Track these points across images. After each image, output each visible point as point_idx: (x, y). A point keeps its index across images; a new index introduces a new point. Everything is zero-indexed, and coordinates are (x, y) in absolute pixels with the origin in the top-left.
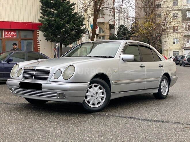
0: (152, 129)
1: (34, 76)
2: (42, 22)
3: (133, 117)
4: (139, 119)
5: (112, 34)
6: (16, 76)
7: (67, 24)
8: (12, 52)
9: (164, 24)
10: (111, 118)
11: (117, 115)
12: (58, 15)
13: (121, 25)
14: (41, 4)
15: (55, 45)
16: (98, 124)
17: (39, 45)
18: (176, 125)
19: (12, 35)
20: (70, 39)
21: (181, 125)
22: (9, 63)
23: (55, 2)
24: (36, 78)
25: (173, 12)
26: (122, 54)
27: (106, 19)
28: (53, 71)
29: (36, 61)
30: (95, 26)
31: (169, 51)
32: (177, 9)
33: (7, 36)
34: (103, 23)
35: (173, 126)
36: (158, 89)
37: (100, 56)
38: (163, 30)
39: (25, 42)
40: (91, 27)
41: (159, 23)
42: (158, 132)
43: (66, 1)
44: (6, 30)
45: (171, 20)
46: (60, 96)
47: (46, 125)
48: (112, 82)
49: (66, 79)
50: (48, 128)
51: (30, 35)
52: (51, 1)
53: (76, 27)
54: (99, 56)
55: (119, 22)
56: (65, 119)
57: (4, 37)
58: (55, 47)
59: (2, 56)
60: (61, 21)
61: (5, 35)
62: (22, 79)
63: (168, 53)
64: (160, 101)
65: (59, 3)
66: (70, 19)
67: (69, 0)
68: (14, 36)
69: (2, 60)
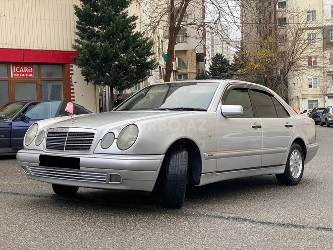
0: (276, 239)
1: (65, 144)
2: (79, 50)
3: (242, 217)
4: (252, 222)
5: (201, 70)
6: (33, 145)
7: (123, 53)
8: (26, 103)
9: (293, 53)
10: (202, 220)
11: (213, 213)
12: (106, 38)
13: (217, 55)
14: (77, 19)
15: (101, 89)
16: (178, 230)
17: (73, 89)
18: (319, 233)
19: (26, 72)
20: (127, 79)
21: (329, 233)
23: (101, 15)
24: (69, 148)
25: (308, 32)
26: (220, 105)
27: (190, 44)
28: (100, 135)
30: (171, 56)
31: (301, 100)
32: (315, 26)
33: (18, 75)
34: (185, 51)
36: (284, 166)
37: (182, 108)
38: (291, 64)
39: (50, 85)
40: (163, 59)
41: (283, 52)
42: (287, 245)
43: (121, 13)
44: (16, 64)
45: (304, 46)
46: (113, 179)
47: (86, 232)
48: (204, 154)
49: (122, 149)
50: (89, 237)
51: (57, 73)
52: (95, 13)
53: (137, 58)
54: (180, 107)
55: (213, 50)
56: (120, 221)
57: (12, 77)
58: (102, 93)
59: (9, 109)
60: (111, 47)
61: (14, 72)
62: (45, 150)
63: (299, 103)
64: (288, 189)
65: (109, 16)
66: (128, 44)
67: (127, 11)
68: (30, 75)
69: (8, 115)
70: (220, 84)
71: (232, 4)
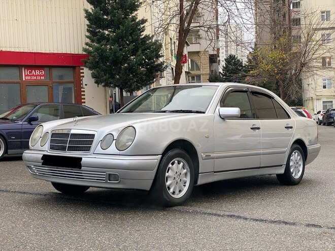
0: (265, 235)
1: (67, 145)
2: (89, 53)
3: (236, 214)
4: (246, 219)
5: (214, 71)
6: (38, 146)
7: (132, 56)
8: (37, 105)
9: (305, 54)
10: (198, 217)
11: (209, 211)
12: (116, 41)
13: (230, 56)
14: (87, 22)
15: (112, 91)
16: (173, 226)
17: (84, 91)
18: (308, 229)
19: (38, 75)
20: (136, 81)
21: (317, 230)
22: (32, 124)
23: (111, 18)
24: (71, 149)
25: (320, 32)
26: (218, 107)
28: (100, 136)
29: (71, 120)
30: (180, 58)
31: (315, 101)
32: (328, 27)
33: (29, 78)
34: (198, 52)
35: (302, 230)
36: (284, 167)
37: (182, 110)
38: (303, 65)
39: (61, 88)
40: (175, 60)
41: (295, 53)
42: (274, 241)
43: (130, 17)
44: (28, 67)
45: (316, 47)
46: (112, 179)
47: (86, 228)
48: (201, 155)
49: (121, 149)
50: (88, 232)
51: (68, 75)
52: (105, 17)
53: (146, 60)
54: (180, 110)
55: (227, 51)
56: (119, 218)
57: (24, 79)
58: (112, 95)
59: (21, 111)
60: (121, 50)
61: (26, 75)
62: (48, 151)
63: (313, 103)
64: (288, 189)
65: (119, 19)
66: (137, 47)
67: (136, 14)
68: (42, 78)
69: (20, 118)
70: (219, 87)
71: (241, 6)
